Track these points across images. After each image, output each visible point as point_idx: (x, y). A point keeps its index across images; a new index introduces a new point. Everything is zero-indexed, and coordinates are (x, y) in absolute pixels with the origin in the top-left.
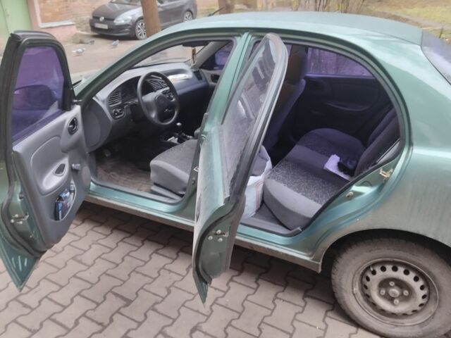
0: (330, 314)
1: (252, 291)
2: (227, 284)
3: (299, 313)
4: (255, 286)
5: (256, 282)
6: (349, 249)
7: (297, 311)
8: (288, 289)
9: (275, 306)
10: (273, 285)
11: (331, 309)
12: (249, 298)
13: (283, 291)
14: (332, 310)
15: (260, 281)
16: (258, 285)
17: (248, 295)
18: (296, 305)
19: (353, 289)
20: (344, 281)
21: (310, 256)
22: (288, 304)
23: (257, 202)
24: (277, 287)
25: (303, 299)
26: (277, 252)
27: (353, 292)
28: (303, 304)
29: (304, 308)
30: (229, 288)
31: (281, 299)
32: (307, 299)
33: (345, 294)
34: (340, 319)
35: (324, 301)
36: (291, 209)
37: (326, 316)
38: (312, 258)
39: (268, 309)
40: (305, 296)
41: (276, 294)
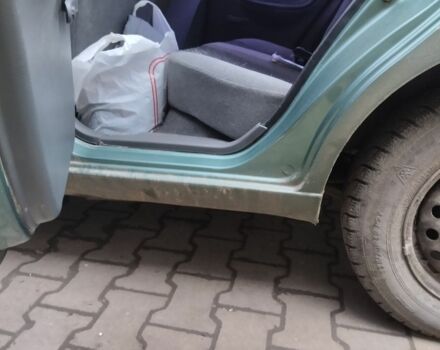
0: (341, 319)
1: (160, 302)
2: (102, 297)
3: (276, 330)
4: (166, 289)
5: (169, 281)
6: (396, 142)
7: (271, 327)
8: (239, 284)
9: (219, 325)
10: (205, 282)
11: (338, 307)
12: (157, 318)
13: (230, 290)
14: (342, 309)
15: (177, 279)
16: (174, 287)
17: (152, 312)
18: (264, 313)
19: (403, 244)
20: (382, 229)
21: (294, 183)
22: (246, 314)
23: (155, 104)
24: (214, 282)
25: (275, 298)
26: (213, 190)
27: (403, 251)
28: (278, 309)
29: (283, 316)
30: (106, 304)
31: (228, 307)
32: (282, 297)
33: (384, 261)
34: (367, 327)
35: (316, 295)
36: (236, 84)
37: (334, 326)
38: (300, 186)
39: (203, 334)
40: (278, 291)
41: (216, 299)
